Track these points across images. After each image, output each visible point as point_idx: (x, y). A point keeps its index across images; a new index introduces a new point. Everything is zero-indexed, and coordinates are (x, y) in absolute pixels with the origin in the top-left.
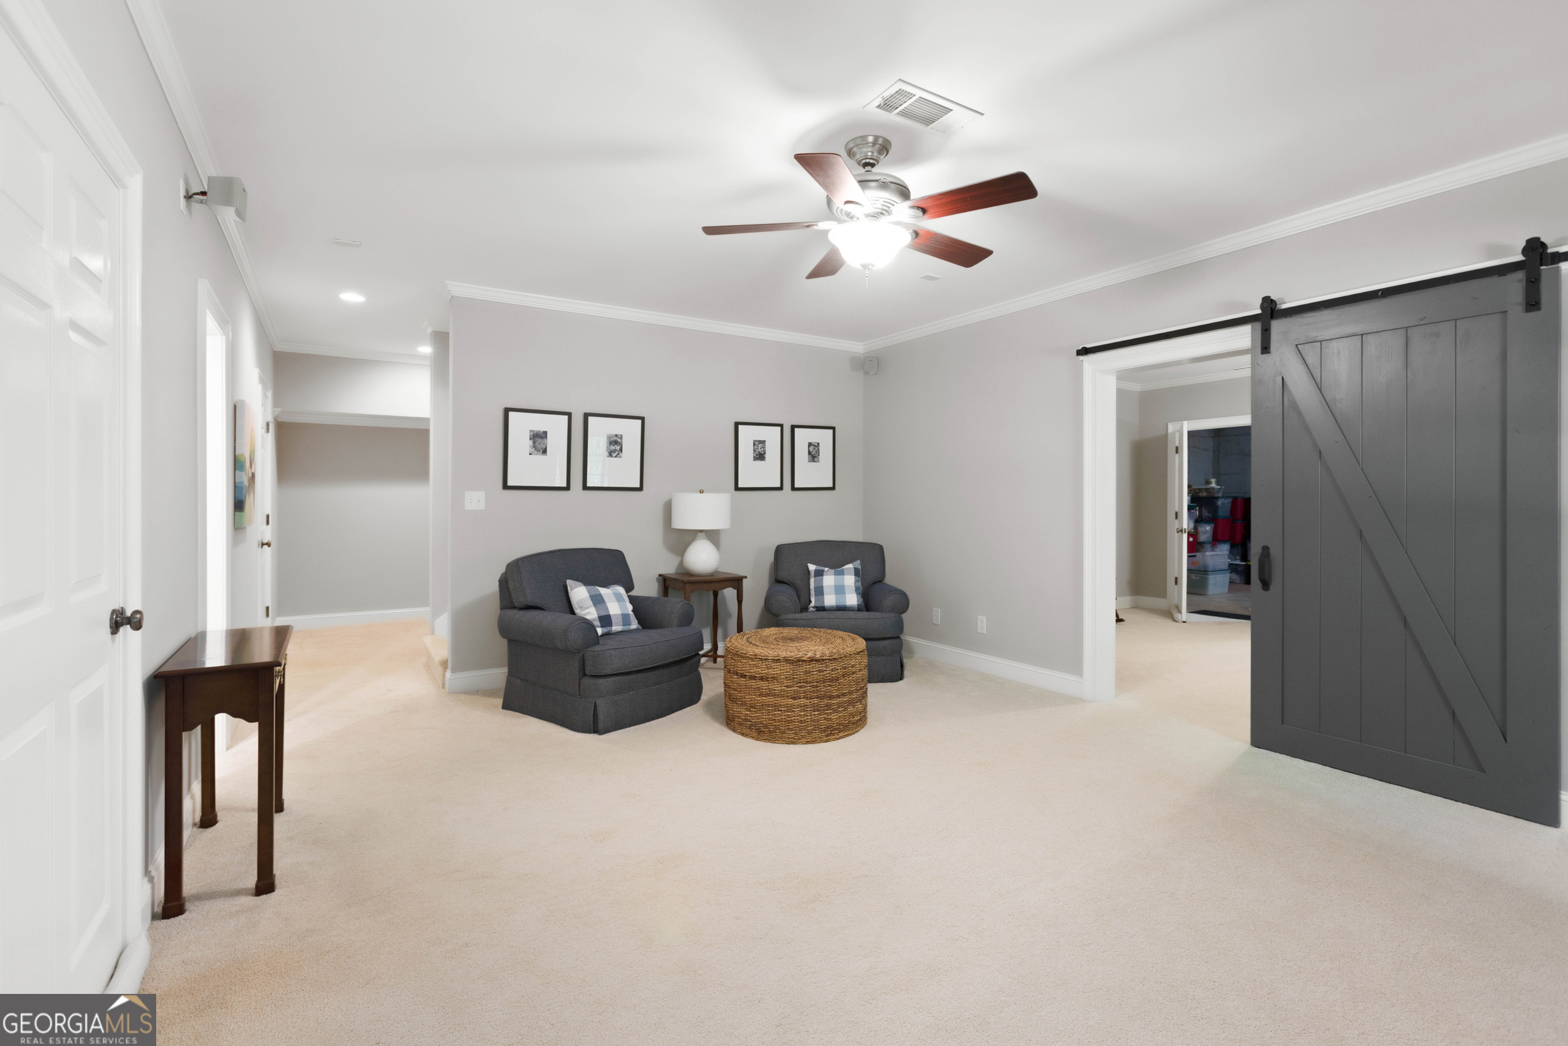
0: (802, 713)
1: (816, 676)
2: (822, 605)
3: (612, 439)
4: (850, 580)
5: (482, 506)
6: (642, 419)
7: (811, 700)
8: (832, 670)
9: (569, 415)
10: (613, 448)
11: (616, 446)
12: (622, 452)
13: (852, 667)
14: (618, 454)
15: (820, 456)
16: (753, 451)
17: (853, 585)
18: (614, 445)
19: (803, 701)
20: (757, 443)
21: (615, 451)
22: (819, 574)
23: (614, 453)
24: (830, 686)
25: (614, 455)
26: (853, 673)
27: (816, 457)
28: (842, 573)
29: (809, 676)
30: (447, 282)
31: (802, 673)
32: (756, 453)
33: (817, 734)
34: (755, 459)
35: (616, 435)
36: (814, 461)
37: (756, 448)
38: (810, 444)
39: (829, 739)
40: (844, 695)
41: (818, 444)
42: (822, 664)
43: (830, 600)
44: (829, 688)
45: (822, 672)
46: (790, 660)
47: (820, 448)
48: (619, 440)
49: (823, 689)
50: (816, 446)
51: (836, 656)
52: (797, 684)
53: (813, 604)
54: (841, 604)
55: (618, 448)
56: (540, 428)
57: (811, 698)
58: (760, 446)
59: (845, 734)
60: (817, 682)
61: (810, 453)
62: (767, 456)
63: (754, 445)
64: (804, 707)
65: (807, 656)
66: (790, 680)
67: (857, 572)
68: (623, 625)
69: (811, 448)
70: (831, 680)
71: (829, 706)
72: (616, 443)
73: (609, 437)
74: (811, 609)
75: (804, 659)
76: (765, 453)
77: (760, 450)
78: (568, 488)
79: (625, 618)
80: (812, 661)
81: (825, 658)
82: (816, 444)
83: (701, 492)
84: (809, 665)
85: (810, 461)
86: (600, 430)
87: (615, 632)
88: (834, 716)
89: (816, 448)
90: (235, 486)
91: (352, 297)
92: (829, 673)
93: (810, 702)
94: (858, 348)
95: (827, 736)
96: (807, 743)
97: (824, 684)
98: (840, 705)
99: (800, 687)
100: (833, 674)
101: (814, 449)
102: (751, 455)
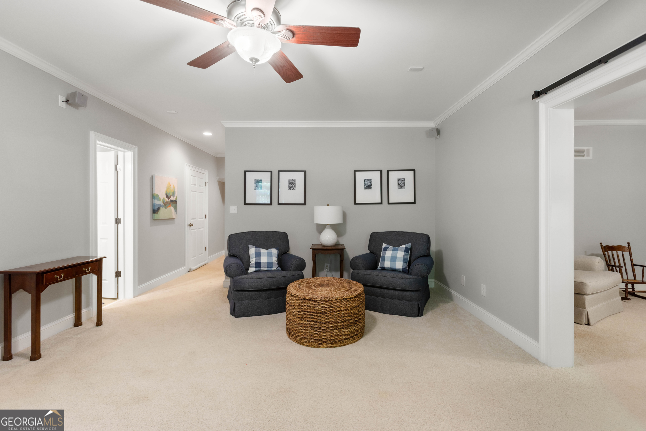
0: (305, 329)
1: (312, 309)
2: (383, 267)
3: (291, 182)
4: (401, 254)
5: (236, 212)
6: (305, 172)
7: (310, 322)
8: (322, 307)
9: (271, 172)
10: (291, 186)
11: (292, 185)
12: (295, 187)
13: (337, 307)
14: (294, 188)
15: (405, 186)
16: (364, 185)
17: (403, 257)
18: (291, 184)
19: (305, 322)
20: (366, 180)
21: (292, 187)
22: (386, 249)
23: (292, 188)
24: (320, 316)
25: (292, 189)
26: (338, 311)
27: (403, 186)
28: (397, 250)
29: (309, 309)
30: (221, 122)
31: (305, 306)
32: (366, 185)
33: (312, 342)
34: (365, 188)
35: (293, 180)
36: (401, 188)
37: (366, 183)
38: (399, 180)
39: (320, 347)
40: (331, 323)
41: (404, 179)
42: (316, 303)
43: (387, 264)
44: (319, 317)
45: (316, 307)
46: (300, 298)
47: (405, 181)
48: (294, 182)
49: (316, 317)
50: (403, 180)
51: (325, 299)
52: (302, 311)
53: (379, 266)
54: (393, 267)
55: (293, 185)
56: (259, 178)
57: (309, 321)
58: (368, 181)
59: (332, 345)
60: (313, 313)
61: (399, 184)
62: (372, 187)
63: (365, 181)
64: (306, 326)
65: (309, 297)
66: (300, 309)
67: (406, 250)
68: (267, 268)
69: (400, 182)
70: (322, 313)
71: (320, 328)
72: (292, 183)
73: (289, 181)
74: (379, 268)
75: (306, 298)
76: (371, 185)
77: (368, 184)
78: (271, 204)
79: (270, 264)
80: (310, 300)
81: (318, 299)
82: (403, 179)
83: (328, 205)
84: (309, 302)
85: (399, 189)
86: (285, 178)
87: (262, 270)
88: (323, 334)
89: (403, 182)
90: (153, 205)
91: (207, 134)
92: (320, 309)
93: (309, 323)
94: (432, 125)
95: (319, 345)
96: (307, 346)
97: (317, 315)
98: (329, 328)
99: (304, 314)
100: (323, 310)
101: (402, 182)
102: (363, 186)
